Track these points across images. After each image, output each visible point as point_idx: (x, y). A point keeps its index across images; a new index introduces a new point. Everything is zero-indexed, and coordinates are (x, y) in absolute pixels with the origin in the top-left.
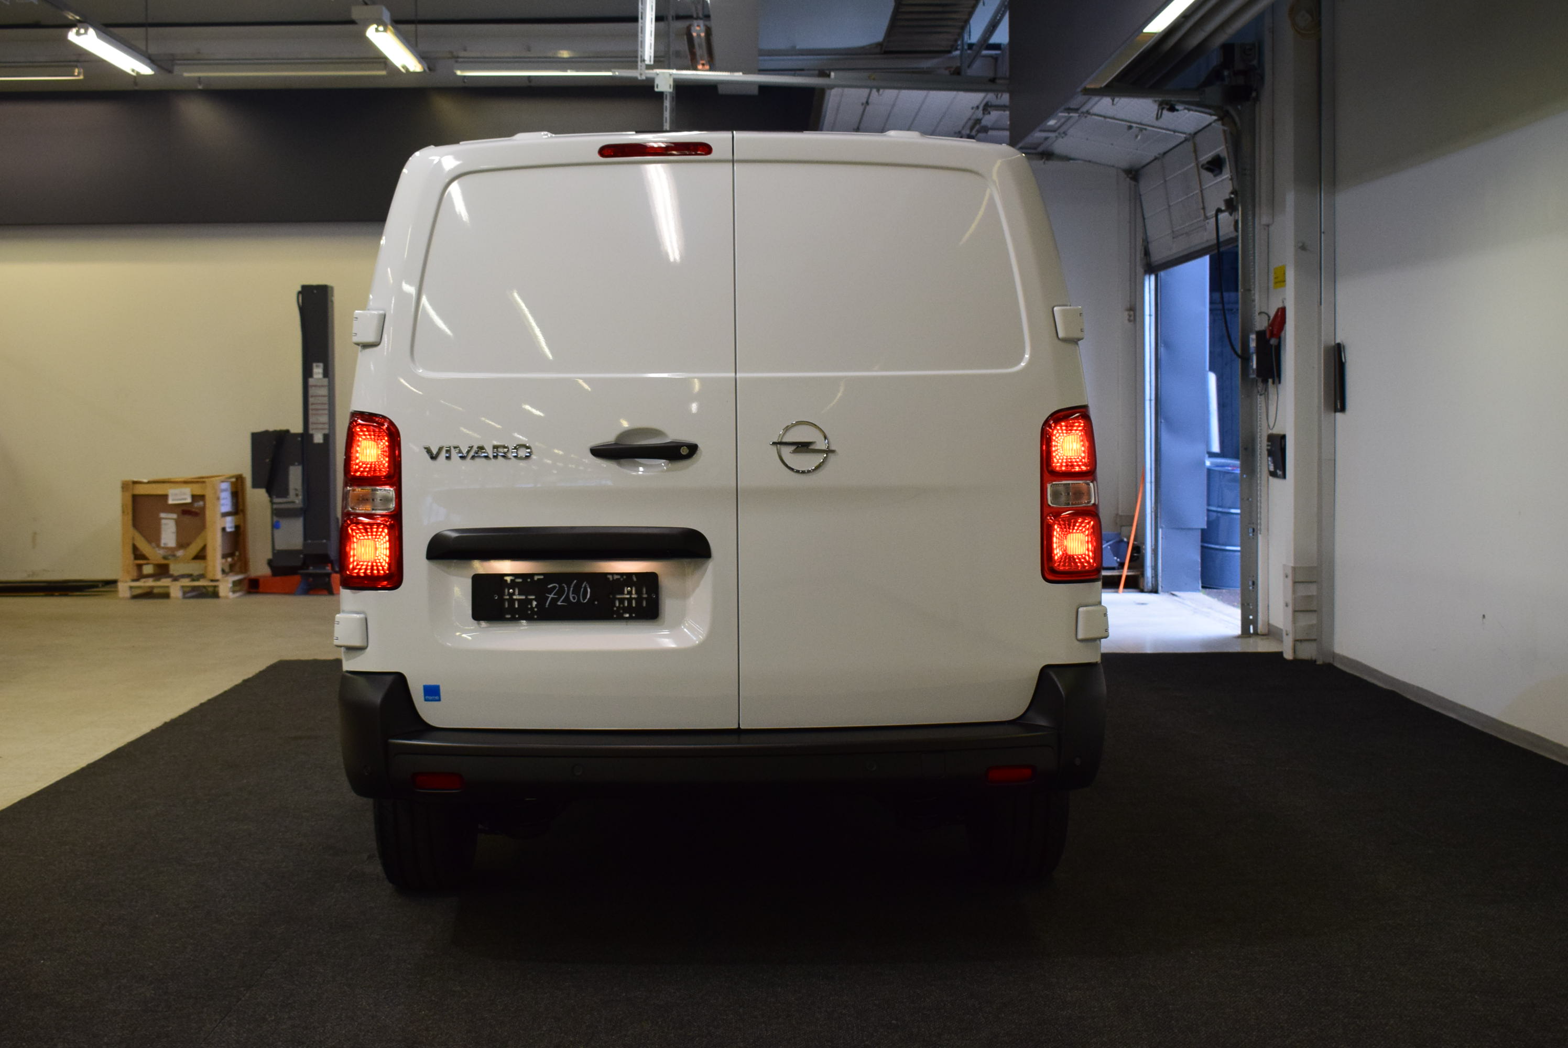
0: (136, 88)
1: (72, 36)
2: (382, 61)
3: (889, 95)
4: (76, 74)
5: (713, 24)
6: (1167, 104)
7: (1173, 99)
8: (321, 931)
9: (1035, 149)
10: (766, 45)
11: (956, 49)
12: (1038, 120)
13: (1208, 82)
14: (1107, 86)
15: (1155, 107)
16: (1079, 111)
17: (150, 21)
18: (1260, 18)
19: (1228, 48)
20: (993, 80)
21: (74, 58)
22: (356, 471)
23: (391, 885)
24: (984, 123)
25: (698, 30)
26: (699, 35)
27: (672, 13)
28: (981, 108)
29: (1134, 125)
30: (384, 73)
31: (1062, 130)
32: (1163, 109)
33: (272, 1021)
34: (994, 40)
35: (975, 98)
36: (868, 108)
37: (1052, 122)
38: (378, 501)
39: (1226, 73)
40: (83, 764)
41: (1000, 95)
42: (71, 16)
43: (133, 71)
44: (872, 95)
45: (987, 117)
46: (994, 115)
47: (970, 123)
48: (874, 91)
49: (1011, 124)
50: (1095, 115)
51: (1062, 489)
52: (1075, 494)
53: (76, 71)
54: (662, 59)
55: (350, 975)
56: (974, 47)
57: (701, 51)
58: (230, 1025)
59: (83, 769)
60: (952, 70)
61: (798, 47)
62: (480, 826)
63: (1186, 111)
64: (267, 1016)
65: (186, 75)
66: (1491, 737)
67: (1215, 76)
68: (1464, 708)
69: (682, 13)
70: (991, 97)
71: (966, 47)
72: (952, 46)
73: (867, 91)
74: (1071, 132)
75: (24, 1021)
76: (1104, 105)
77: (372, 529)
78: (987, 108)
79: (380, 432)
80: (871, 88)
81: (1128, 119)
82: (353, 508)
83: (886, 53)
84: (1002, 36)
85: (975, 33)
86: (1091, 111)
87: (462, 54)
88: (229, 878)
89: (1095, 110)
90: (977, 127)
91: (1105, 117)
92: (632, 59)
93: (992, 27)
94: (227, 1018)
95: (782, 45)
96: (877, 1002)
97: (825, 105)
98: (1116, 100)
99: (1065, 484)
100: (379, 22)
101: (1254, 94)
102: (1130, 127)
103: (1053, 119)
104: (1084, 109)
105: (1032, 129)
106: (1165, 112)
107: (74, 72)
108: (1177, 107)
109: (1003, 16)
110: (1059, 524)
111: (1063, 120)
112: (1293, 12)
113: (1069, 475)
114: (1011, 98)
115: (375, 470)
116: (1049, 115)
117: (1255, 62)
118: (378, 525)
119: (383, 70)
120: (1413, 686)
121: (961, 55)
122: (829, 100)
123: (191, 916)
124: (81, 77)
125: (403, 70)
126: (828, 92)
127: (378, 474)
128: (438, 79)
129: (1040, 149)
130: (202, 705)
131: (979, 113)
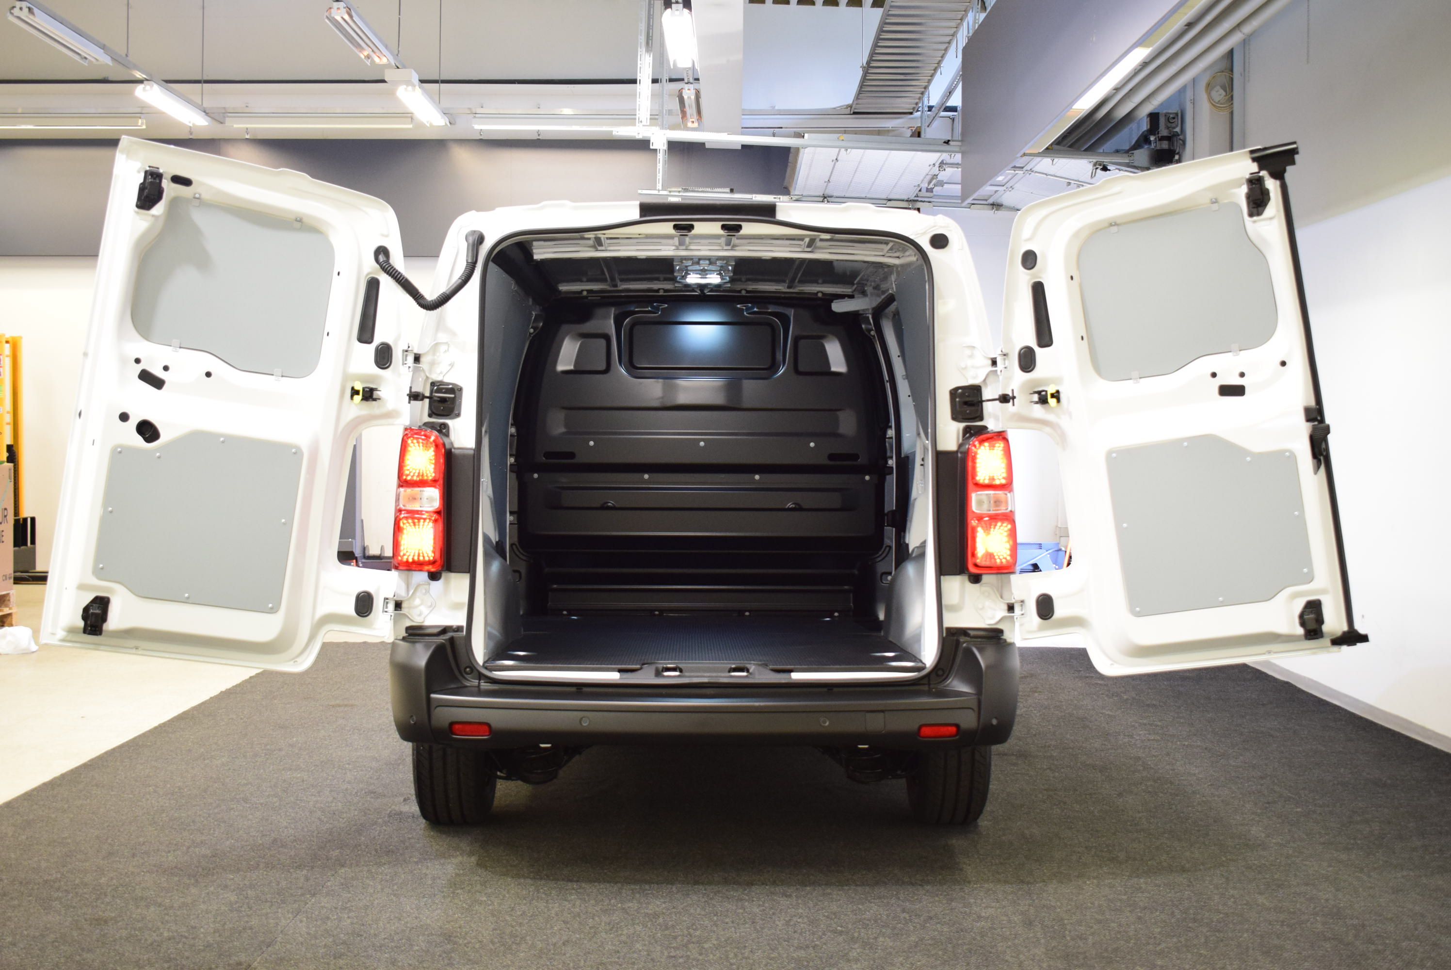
0: (191, 137)
1: (140, 91)
2: (409, 116)
3: (856, 154)
4: (139, 124)
5: (702, 86)
6: (1100, 165)
7: (1106, 160)
8: (369, 855)
9: (986, 200)
10: (747, 106)
11: (918, 111)
12: (987, 177)
13: (1137, 146)
14: (1047, 148)
15: (1090, 167)
16: (1025, 169)
17: (205, 78)
18: (1182, 90)
19: (1154, 117)
20: (947, 142)
21: (139, 110)
22: (407, 475)
23: (424, 821)
24: (940, 178)
25: (689, 94)
26: (689, 98)
27: (666, 77)
28: (937, 165)
29: (1072, 182)
30: (410, 126)
31: (1009, 185)
32: (1097, 168)
33: (335, 919)
34: (950, 103)
35: (934, 157)
36: (837, 163)
37: (1000, 178)
38: (425, 499)
39: (1152, 138)
40: (155, 724)
41: (953, 155)
42: (139, 75)
43: (190, 122)
44: (841, 153)
45: (942, 173)
46: (949, 171)
47: (929, 178)
48: (843, 150)
49: (962, 180)
50: (1036, 172)
51: (984, 498)
52: (995, 502)
53: (140, 121)
54: (656, 117)
55: (395, 887)
56: (933, 109)
57: (691, 110)
58: (301, 922)
59: (156, 728)
60: (914, 129)
61: (776, 108)
62: (499, 773)
63: (1117, 171)
64: (330, 916)
65: (235, 126)
66: (1367, 720)
67: (1144, 140)
68: (1346, 696)
69: (674, 77)
70: (945, 156)
71: (926, 109)
72: (914, 109)
73: (838, 149)
74: (1016, 186)
75: (134, 916)
76: (1045, 165)
77: (419, 522)
78: (942, 165)
79: (427, 443)
80: (840, 147)
81: (1067, 177)
82: (404, 506)
83: (855, 113)
84: (956, 100)
85: (934, 96)
86: (1035, 169)
87: (479, 110)
88: (288, 814)
89: (1037, 168)
90: (934, 181)
91: (1046, 174)
92: (630, 118)
93: (950, 93)
94: (298, 916)
95: (763, 105)
96: (826, 914)
97: (799, 162)
98: (1056, 160)
99: (987, 494)
100: (408, 83)
101: (1177, 157)
102: (1069, 184)
103: (1001, 175)
104: (1028, 167)
105: (983, 184)
106: (1099, 171)
107: (138, 123)
108: (1109, 168)
109: (956, 87)
110: (982, 527)
111: (1009, 177)
112: (1209, 87)
113: (990, 486)
114: (962, 158)
115: (423, 475)
116: (996, 173)
117: (1178, 129)
118: (425, 519)
119: (409, 124)
120: (1305, 678)
121: (921, 117)
122: (803, 158)
123: (260, 842)
124: (144, 127)
125: (428, 125)
126: (801, 151)
127: (425, 478)
128: (459, 132)
129: (991, 201)
130: (251, 678)
131: (936, 170)
